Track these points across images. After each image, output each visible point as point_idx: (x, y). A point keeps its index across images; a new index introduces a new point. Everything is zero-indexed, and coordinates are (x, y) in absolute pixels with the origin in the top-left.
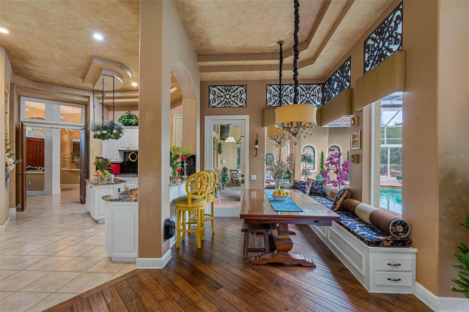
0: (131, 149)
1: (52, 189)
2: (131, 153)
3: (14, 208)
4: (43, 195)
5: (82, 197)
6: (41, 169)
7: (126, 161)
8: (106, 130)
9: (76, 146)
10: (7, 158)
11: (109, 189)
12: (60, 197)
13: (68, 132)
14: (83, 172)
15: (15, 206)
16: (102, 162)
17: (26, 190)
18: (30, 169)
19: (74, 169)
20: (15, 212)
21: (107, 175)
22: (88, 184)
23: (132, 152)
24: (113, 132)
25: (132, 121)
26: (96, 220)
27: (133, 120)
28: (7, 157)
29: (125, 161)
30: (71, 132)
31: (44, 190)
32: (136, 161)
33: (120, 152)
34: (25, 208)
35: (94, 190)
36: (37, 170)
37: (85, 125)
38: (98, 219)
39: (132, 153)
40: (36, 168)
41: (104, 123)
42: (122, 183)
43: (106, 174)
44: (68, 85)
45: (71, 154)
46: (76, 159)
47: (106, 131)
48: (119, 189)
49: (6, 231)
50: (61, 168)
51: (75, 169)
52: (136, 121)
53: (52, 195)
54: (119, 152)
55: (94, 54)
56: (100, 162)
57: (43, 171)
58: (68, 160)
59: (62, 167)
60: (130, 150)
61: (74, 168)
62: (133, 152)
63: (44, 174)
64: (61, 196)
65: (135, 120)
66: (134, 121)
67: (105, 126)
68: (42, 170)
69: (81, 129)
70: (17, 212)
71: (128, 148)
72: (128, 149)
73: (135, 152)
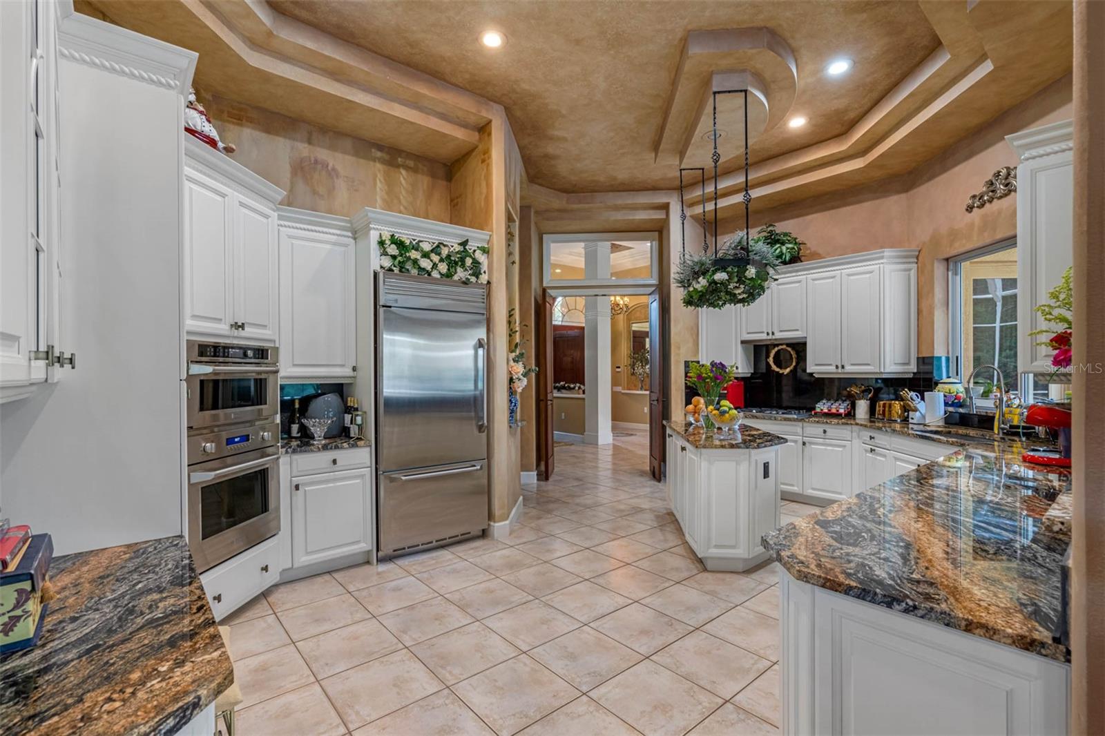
0: (778, 335)
1: (597, 432)
2: (776, 349)
3: (532, 471)
4: (583, 442)
5: (656, 464)
6: (579, 388)
7: (760, 371)
8: (724, 269)
9: (638, 339)
10: (512, 363)
11: (738, 463)
12: (610, 452)
13: (625, 309)
14: (657, 400)
15: (535, 467)
16: (711, 375)
17: (554, 428)
18: (564, 387)
19: (635, 390)
20: (535, 481)
21: (727, 415)
22: (671, 436)
23: (778, 345)
24: (747, 273)
25: (781, 251)
26: (699, 556)
27: (784, 248)
28: (512, 361)
29: (757, 373)
30: (630, 310)
31: (585, 433)
32: (791, 371)
33: (744, 345)
34: (552, 472)
35: (690, 458)
36: (573, 391)
37: (658, 283)
38: (707, 555)
39: (780, 347)
40: (572, 386)
41: (718, 249)
42: (776, 444)
43: (725, 412)
44: (624, 184)
45: (630, 357)
46: (640, 367)
47: (724, 273)
48: (764, 464)
49: (510, 534)
50: (614, 387)
51: (638, 390)
52: (794, 248)
53: (597, 445)
54: (743, 348)
55: (690, 27)
56: (704, 375)
57: (584, 393)
58: (624, 371)
59: (616, 386)
60: (776, 339)
61: (636, 388)
62: (782, 345)
63: (584, 399)
64: (613, 451)
65: (790, 246)
66: (787, 248)
67: (721, 259)
68: (581, 391)
69: (650, 292)
70: (538, 480)
71: (768, 334)
72: (770, 337)
73: (788, 345)
